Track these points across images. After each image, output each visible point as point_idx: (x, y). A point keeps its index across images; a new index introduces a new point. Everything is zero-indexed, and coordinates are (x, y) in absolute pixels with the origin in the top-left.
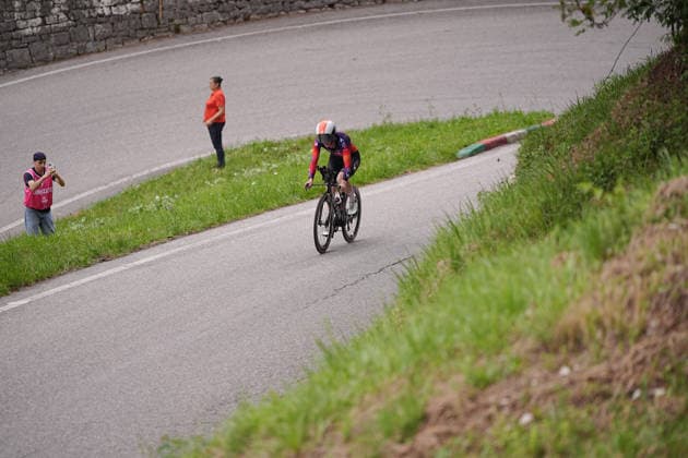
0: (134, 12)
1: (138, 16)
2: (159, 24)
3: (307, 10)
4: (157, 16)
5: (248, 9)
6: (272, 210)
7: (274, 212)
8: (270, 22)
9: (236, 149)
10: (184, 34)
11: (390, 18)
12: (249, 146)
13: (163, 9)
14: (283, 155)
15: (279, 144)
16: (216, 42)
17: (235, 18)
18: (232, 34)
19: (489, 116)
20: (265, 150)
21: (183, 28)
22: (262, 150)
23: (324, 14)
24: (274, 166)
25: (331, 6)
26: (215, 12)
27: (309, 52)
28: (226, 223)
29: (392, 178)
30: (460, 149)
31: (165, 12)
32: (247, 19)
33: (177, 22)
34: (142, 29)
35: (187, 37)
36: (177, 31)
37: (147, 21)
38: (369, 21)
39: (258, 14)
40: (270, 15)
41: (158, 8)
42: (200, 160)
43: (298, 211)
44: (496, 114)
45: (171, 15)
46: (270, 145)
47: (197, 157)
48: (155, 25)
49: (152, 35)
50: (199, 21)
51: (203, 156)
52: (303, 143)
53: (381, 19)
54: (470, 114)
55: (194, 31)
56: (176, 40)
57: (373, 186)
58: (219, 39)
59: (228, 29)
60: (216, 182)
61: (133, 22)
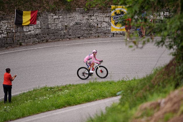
0: (4, 37)
1: (6, 39)
2: (14, 42)
3: (69, 39)
4: (13, 39)
5: (48, 38)
6: (44, 112)
7: (44, 113)
8: (56, 43)
9: (38, 89)
10: (23, 46)
11: (100, 43)
12: (43, 88)
13: (15, 36)
14: (55, 92)
15: (54, 88)
16: (35, 49)
17: (43, 41)
18: (41, 46)
19: (132, 80)
20: (49, 90)
21: (23, 44)
22: (48, 90)
23: (76, 40)
24: (51, 96)
25: (79, 37)
26: (35, 38)
27: (69, 54)
28: (25, 117)
29: (91, 102)
30: (118, 92)
31: (16, 37)
32: (47, 41)
33: (20, 41)
34: (7, 44)
35: (24, 47)
36: (21, 45)
37: (9, 41)
38: (92, 43)
39: (51, 40)
40: (56, 40)
41: (13, 36)
42: (24, 93)
43: (53, 113)
44: (135, 80)
45: (19, 39)
46: (51, 88)
47: (23, 92)
48: (12, 42)
49: (11, 46)
50: (29, 41)
51: (25, 92)
52: (63, 88)
53: (97, 43)
54: (125, 79)
55: (27, 45)
56: (19, 48)
57: (83, 105)
58: (36, 48)
59: (40, 45)
60: (29, 101)
61: (4, 41)
